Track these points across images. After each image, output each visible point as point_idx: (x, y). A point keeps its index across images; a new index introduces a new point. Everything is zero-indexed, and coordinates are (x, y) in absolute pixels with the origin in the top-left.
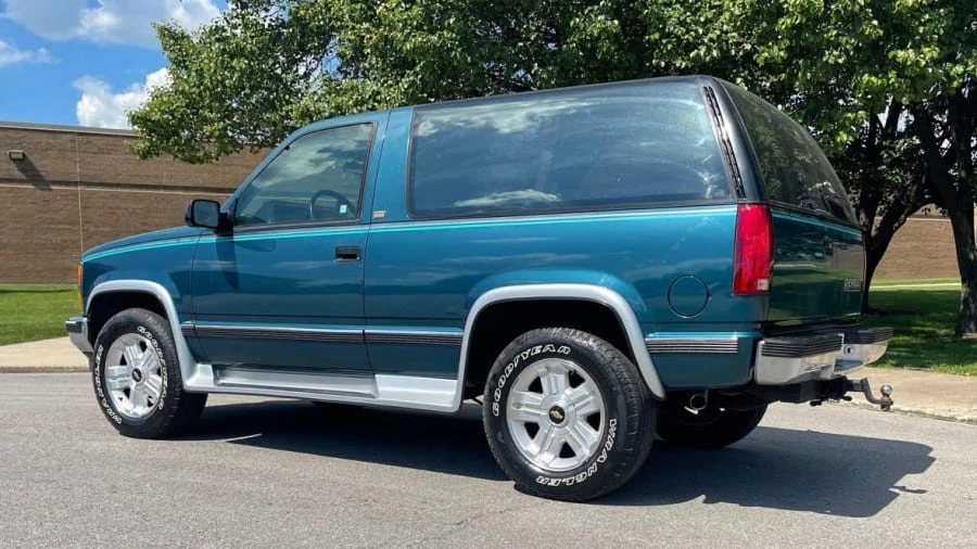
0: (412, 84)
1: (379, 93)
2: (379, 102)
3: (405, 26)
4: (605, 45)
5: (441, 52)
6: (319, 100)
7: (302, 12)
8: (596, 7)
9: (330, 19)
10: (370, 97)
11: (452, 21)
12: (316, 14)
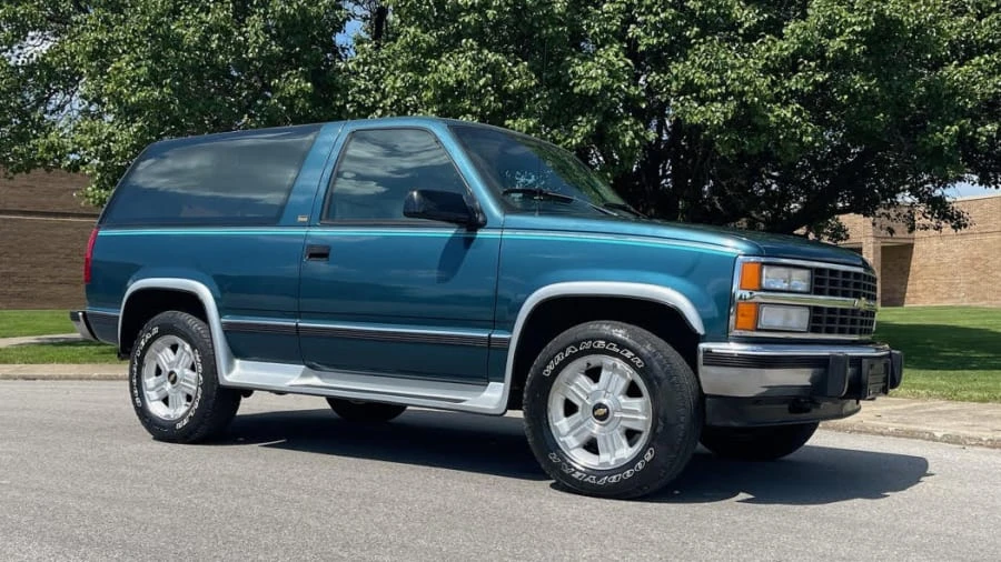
0: (140, 129)
1: (114, 134)
2: (114, 142)
3: (132, 83)
4: (300, 103)
5: (161, 105)
6: (63, 137)
7: (49, 59)
8: (294, 72)
9: (75, 65)
10: (106, 138)
11: (168, 81)
12: (62, 60)
